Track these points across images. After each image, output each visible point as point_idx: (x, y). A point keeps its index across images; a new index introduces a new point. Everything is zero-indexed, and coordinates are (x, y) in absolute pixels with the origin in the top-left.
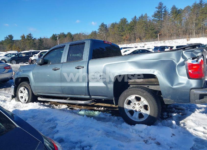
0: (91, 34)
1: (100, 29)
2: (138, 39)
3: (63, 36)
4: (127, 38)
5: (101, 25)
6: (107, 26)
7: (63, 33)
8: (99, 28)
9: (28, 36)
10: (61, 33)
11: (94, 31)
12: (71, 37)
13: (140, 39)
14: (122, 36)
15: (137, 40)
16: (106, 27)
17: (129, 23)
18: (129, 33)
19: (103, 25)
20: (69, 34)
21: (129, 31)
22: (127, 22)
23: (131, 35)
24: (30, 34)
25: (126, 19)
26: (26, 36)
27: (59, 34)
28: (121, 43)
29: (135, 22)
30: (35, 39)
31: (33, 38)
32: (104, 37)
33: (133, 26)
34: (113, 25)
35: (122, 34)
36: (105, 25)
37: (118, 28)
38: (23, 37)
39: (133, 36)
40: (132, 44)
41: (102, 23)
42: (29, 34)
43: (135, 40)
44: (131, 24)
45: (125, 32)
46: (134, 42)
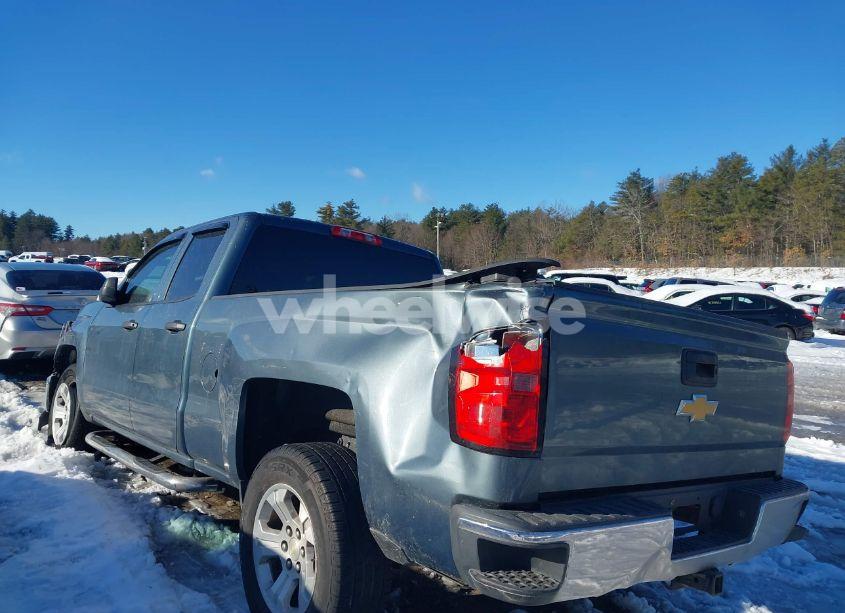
0: (583, 214)
1: (624, 197)
2: (796, 249)
3: (470, 216)
4: (739, 239)
5: (629, 178)
6: (656, 182)
7: (470, 206)
8: (620, 193)
9: (342, 210)
10: (463, 206)
11: (597, 204)
12: (499, 223)
13: (807, 249)
14: (719, 229)
15: (788, 253)
16: (650, 189)
17: (755, 177)
18: (755, 220)
19: (635, 181)
20: (495, 213)
21: (754, 213)
22: (749, 171)
23: (763, 230)
24: (351, 205)
25: (745, 160)
26: (335, 209)
27: (456, 207)
28: (712, 260)
29: (785, 175)
30: (364, 221)
31: (359, 220)
32: (638, 231)
33: (776, 190)
34: (682, 184)
35: (718, 221)
36: (645, 181)
37: (704, 195)
38: (327, 212)
39: (772, 234)
40: (763, 269)
41: (634, 174)
42: (347, 204)
43: (781, 255)
44: (764, 181)
45: (732, 215)
46: (775, 264)
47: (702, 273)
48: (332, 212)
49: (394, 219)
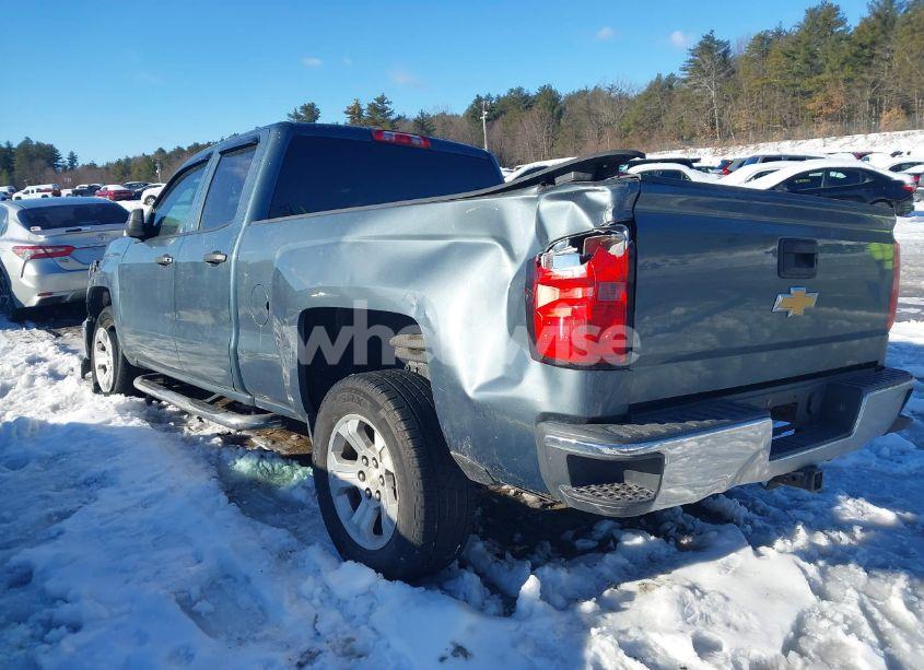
0: (650, 89)
1: (695, 67)
2: (895, 111)
3: (521, 101)
4: (830, 104)
5: (701, 43)
6: (733, 47)
7: (520, 90)
8: (691, 61)
9: (372, 107)
10: (512, 90)
11: (665, 76)
12: (554, 108)
13: (908, 110)
14: (807, 94)
15: (885, 116)
16: (725, 53)
17: (848, 29)
18: (848, 80)
19: (708, 46)
20: (548, 95)
21: (848, 72)
22: (842, 22)
23: (857, 92)
24: (381, 100)
25: (837, 9)
26: (364, 106)
27: (503, 93)
28: (798, 131)
29: (884, 23)
30: (399, 118)
31: (393, 117)
32: (712, 105)
33: (874, 43)
34: (763, 44)
35: (806, 85)
36: (721, 44)
37: (790, 55)
38: (355, 111)
39: (868, 94)
40: (856, 136)
41: (707, 37)
42: (378, 100)
43: (878, 118)
44: (859, 33)
45: (821, 77)
46: (870, 130)
47: (786, 148)
48: (361, 111)
49: (432, 112)
